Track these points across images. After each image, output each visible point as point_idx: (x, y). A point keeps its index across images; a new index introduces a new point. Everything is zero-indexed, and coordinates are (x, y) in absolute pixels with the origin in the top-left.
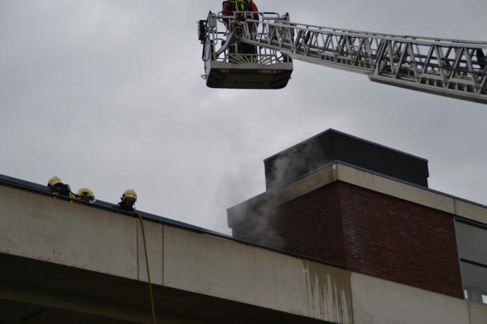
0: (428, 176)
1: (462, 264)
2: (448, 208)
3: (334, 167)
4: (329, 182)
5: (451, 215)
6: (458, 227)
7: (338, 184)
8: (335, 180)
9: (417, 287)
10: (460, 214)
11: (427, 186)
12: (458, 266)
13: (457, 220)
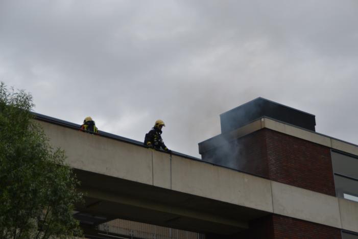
0: (315, 125)
1: (335, 177)
2: (327, 143)
3: (263, 120)
4: (260, 128)
5: (329, 148)
6: (333, 155)
7: (265, 129)
8: (263, 127)
9: (310, 190)
10: (334, 147)
11: (315, 131)
12: (333, 177)
13: (333, 151)
